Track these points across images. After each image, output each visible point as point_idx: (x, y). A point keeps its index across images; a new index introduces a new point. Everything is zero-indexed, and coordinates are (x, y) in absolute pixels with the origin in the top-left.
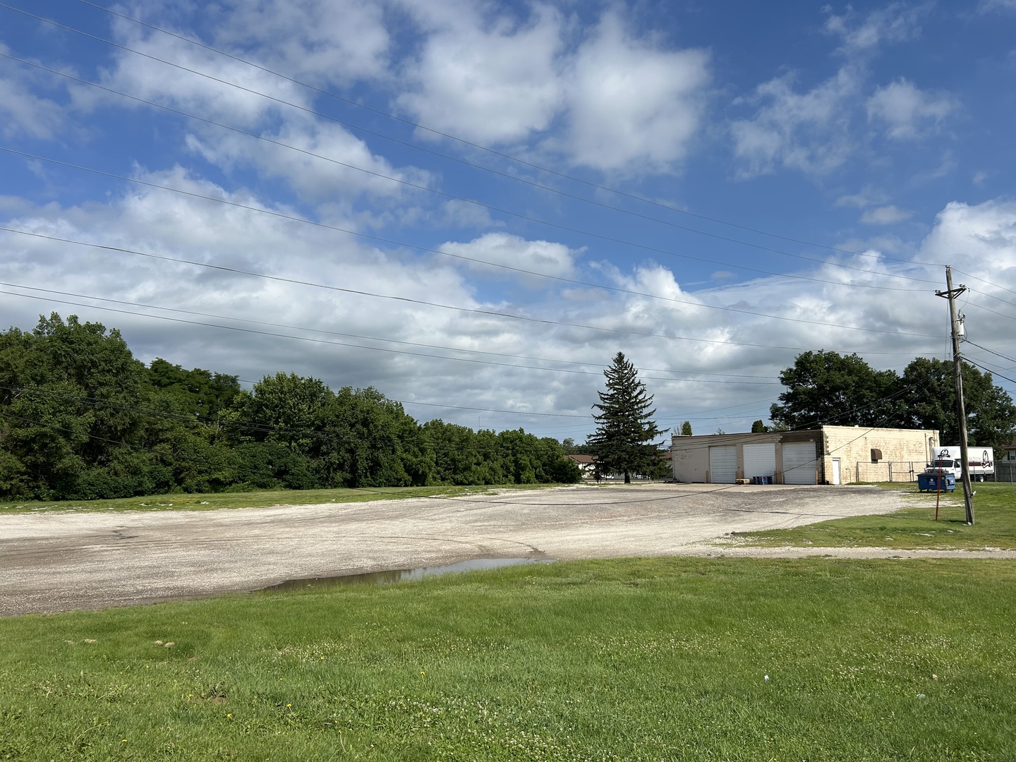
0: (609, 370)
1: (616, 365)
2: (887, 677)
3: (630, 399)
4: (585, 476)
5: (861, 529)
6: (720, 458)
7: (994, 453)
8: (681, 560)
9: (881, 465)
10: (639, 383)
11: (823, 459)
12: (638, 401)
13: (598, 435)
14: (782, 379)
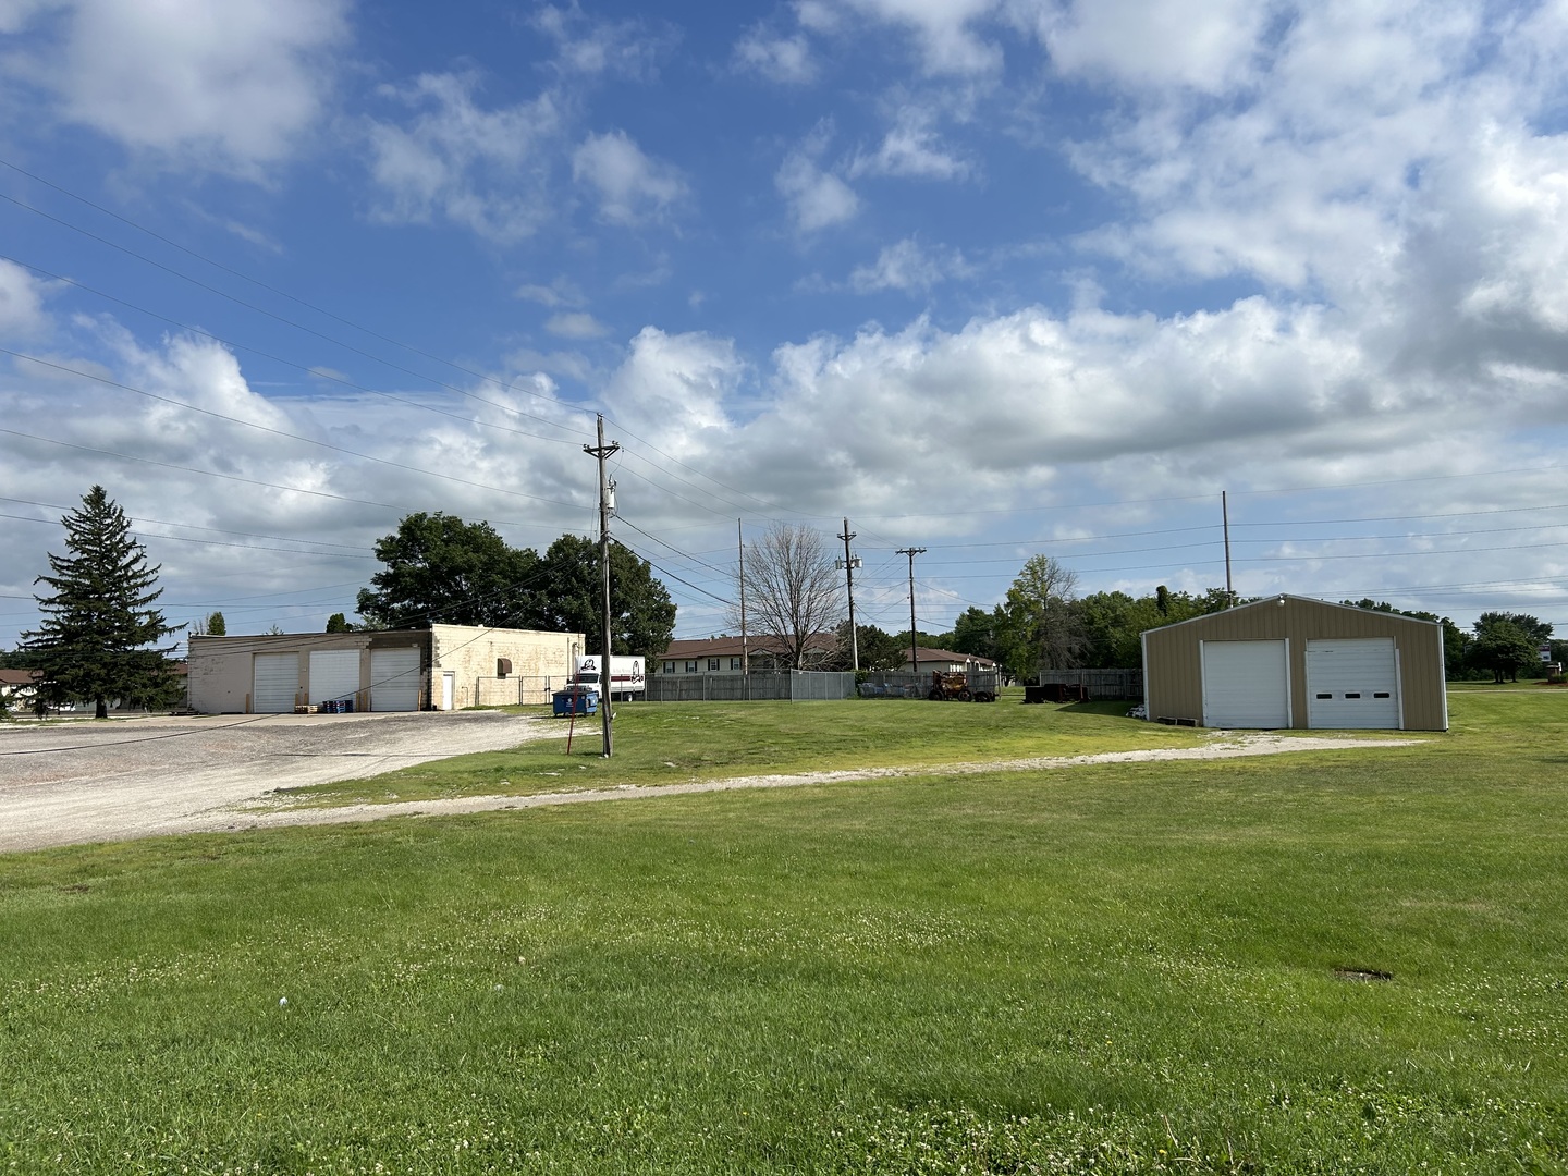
0: (75, 516)
1: (89, 508)
2: (459, 971)
3: (114, 571)
4: (14, 708)
5: (470, 772)
6: (272, 673)
7: (647, 664)
8: (179, 840)
9: (510, 682)
10: (134, 543)
11: (430, 673)
12: (130, 573)
13: (45, 632)
14: (378, 550)
